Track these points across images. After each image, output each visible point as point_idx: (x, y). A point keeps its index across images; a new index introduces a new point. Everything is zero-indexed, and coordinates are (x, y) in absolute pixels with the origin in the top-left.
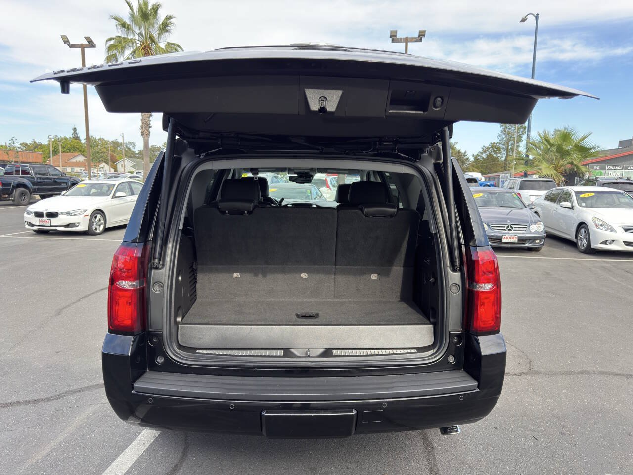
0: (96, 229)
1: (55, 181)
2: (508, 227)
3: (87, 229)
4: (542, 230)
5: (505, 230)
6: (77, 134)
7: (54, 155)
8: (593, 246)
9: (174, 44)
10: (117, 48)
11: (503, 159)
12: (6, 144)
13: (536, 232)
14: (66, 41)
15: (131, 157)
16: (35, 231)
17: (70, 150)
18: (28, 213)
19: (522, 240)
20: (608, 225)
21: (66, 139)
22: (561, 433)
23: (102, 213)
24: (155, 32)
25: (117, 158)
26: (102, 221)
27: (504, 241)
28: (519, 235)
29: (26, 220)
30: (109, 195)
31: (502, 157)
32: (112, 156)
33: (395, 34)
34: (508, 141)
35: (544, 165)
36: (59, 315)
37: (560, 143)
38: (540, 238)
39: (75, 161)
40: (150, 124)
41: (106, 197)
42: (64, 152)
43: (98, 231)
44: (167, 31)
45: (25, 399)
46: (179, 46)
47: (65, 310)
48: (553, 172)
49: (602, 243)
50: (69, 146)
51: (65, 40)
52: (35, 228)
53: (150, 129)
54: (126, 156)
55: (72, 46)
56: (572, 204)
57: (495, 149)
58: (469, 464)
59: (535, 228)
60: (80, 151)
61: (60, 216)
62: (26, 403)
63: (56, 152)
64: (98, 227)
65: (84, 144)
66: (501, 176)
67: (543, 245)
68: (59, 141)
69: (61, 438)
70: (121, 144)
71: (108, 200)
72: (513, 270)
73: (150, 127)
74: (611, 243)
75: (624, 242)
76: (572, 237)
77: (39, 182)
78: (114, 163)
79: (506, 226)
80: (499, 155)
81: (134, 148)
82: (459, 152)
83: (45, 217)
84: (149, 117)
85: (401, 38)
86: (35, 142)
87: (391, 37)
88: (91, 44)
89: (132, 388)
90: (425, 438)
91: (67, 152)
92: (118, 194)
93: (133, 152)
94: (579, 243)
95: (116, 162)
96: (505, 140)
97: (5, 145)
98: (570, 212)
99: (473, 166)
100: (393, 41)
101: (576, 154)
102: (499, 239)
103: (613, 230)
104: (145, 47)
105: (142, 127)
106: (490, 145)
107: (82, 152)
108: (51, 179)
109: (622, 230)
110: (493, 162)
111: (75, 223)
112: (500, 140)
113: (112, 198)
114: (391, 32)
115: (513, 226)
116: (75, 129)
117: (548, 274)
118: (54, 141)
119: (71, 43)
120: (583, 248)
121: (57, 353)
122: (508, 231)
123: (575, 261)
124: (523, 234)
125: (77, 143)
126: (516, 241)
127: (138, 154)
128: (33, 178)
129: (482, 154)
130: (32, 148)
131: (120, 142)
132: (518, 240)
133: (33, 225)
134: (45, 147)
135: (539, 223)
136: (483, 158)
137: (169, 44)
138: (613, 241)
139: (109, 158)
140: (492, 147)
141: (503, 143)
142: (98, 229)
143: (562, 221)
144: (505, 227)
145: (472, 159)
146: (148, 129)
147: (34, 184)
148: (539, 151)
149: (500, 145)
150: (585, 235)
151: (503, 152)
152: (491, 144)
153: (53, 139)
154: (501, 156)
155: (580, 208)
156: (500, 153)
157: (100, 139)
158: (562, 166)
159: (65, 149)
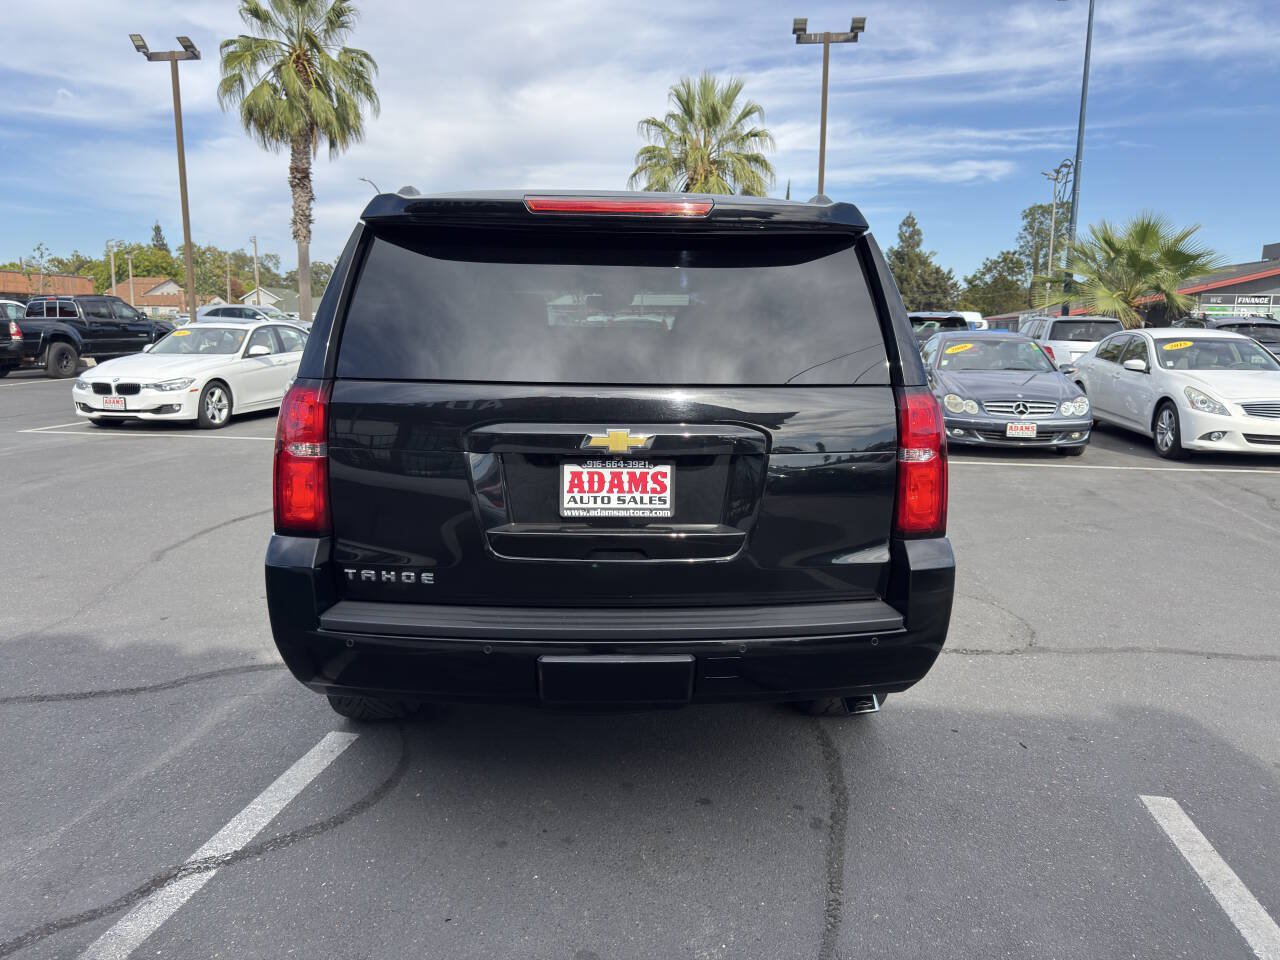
0: (213, 417)
1: (125, 330)
2: (1018, 406)
3: (195, 417)
4: (1085, 412)
5: (1012, 412)
6: (162, 239)
7: (118, 282)
8: (1186, 443)
9: (357, 52)
10: (243, 61)
11: (1027, 285)
12: (21, 259)
13: (1073, 416)
14: (141, 47)
15: (271, 286)
16: (94, 420)
17: (149, 272)
18: (81, 386)
19: (1045, 433)
20: (1215, 402)
21: (140, 248)
22: (1070, 739)
23: (223, 387)
24: (317, 27)
25: (244, 286)
26: (225, 401)
27: (1010, 433)
28: (1039, 423)
29: (76, 399)
30: (237, 351)
31: (1025, 280)
32: (234, 285)
33: (803, 26)
34: (1038, 248)
35: (1102, 292)
36: (157, 560)
37: (1134, 247)
38: (1080, 429)
39: (158, 293)
40: (310, 216)
41: (231, 355)
42: (136, 276)
43: (217, 421)
44: (342, 25)
45: (114, 688)
46: (366, 56)
47: (168, 553)
48: (1120, 306)
49: (1202, 438)
50: (147, 263)
51: (138, 43)
52: (96, 415)
53: (311, 226)
54: (261, 283)
55: (151, 57)
56: (1148, 364)
57: (1010, 265)
58: (901, 781)
59: (1072, 410)
60: (169, 274)
61: (143, 391)
62: (118, 693)
63: (121, 276)
64: (216, 413)
65: (178, 258)
66: (1020, 319)
67: (1087, 441)
68: (127, 253)
69: (187, 742)
70: (251, 260)
71: (235, 361)
72: (1024, 488)
73: (310, 222)
74: (1219, 438)
75: (1245, 435)
76: (1145, 428)
77: (94, 331)
78: (237, 297)
79: (1014, 405)
80: (1020, 277)
81: (278, 268)
82: (938, 271)
83: (115, 394)
84: (308, 202)
85: (815, 35)
86: (78, 256)
87: (794, 32)
88: (191, 52)
89: (318, 623)
90: (826, 743)
91: (144, 276)
92: (254, 350)
93: (276, 275)
94: (1159, 438)
95: (243, 295)
96: (1031, 247)
97: (18, 262)
98: (1144, 380)
99: (966, 300)
100: (799, 41)
101: (1167, 269)
102: (1000, 431)
103: (1223, 411)
104: (298, 57)
105: (295, 222)
106: (999, 257)
107: (174, 276)
108: (117, 325)
109: (1243, 412)
110: (1006, 290)
111: (172, 405)
112: (1021, 247)
113: (244, 357)
114: (796, 22)
115: (1028, 405)
116: (158, 230)
117: (1091, 493)
118: (116, 255)
119: (151, 51)
120: (1165, 449)
121: (163, 619)
122: (1018, 416)
123: (1148, 472)
124: (1047, 420)
125: (163, 258)
126: (1033, 434)
127: (286, 279)
128: (83, 323)
129: (984, 274)
130: (72, 269)
131: (248, 255)
132: (1038, 433)
133: (91, 410)
134: (98, 266)
135: (1079, 399)
136: (986, 283)
137: (346, 51)
138: (1224, 433)
139: (228, 288)
140: (1005, 260)
141: (1028, 252)
142: (217, 416)
143: (1130, 399)
144: (1011, 407)
145: (964, 286)
146: (307, 226)
147: (84, 334)
148: (1092, 264)
149: (1022, 257)
150: (1171, 423)
151: (1027, 271)
152: (1003, 253)
153: (115, 250)
154: (1023, 279)
155: (1164, 370)
156: (1021, 273)
157: (209, 249)
158: (1137, 294)
159: (139, 270)
